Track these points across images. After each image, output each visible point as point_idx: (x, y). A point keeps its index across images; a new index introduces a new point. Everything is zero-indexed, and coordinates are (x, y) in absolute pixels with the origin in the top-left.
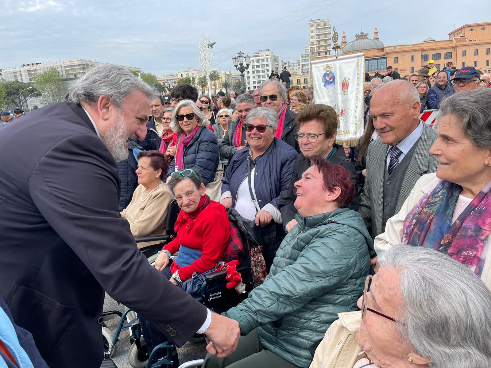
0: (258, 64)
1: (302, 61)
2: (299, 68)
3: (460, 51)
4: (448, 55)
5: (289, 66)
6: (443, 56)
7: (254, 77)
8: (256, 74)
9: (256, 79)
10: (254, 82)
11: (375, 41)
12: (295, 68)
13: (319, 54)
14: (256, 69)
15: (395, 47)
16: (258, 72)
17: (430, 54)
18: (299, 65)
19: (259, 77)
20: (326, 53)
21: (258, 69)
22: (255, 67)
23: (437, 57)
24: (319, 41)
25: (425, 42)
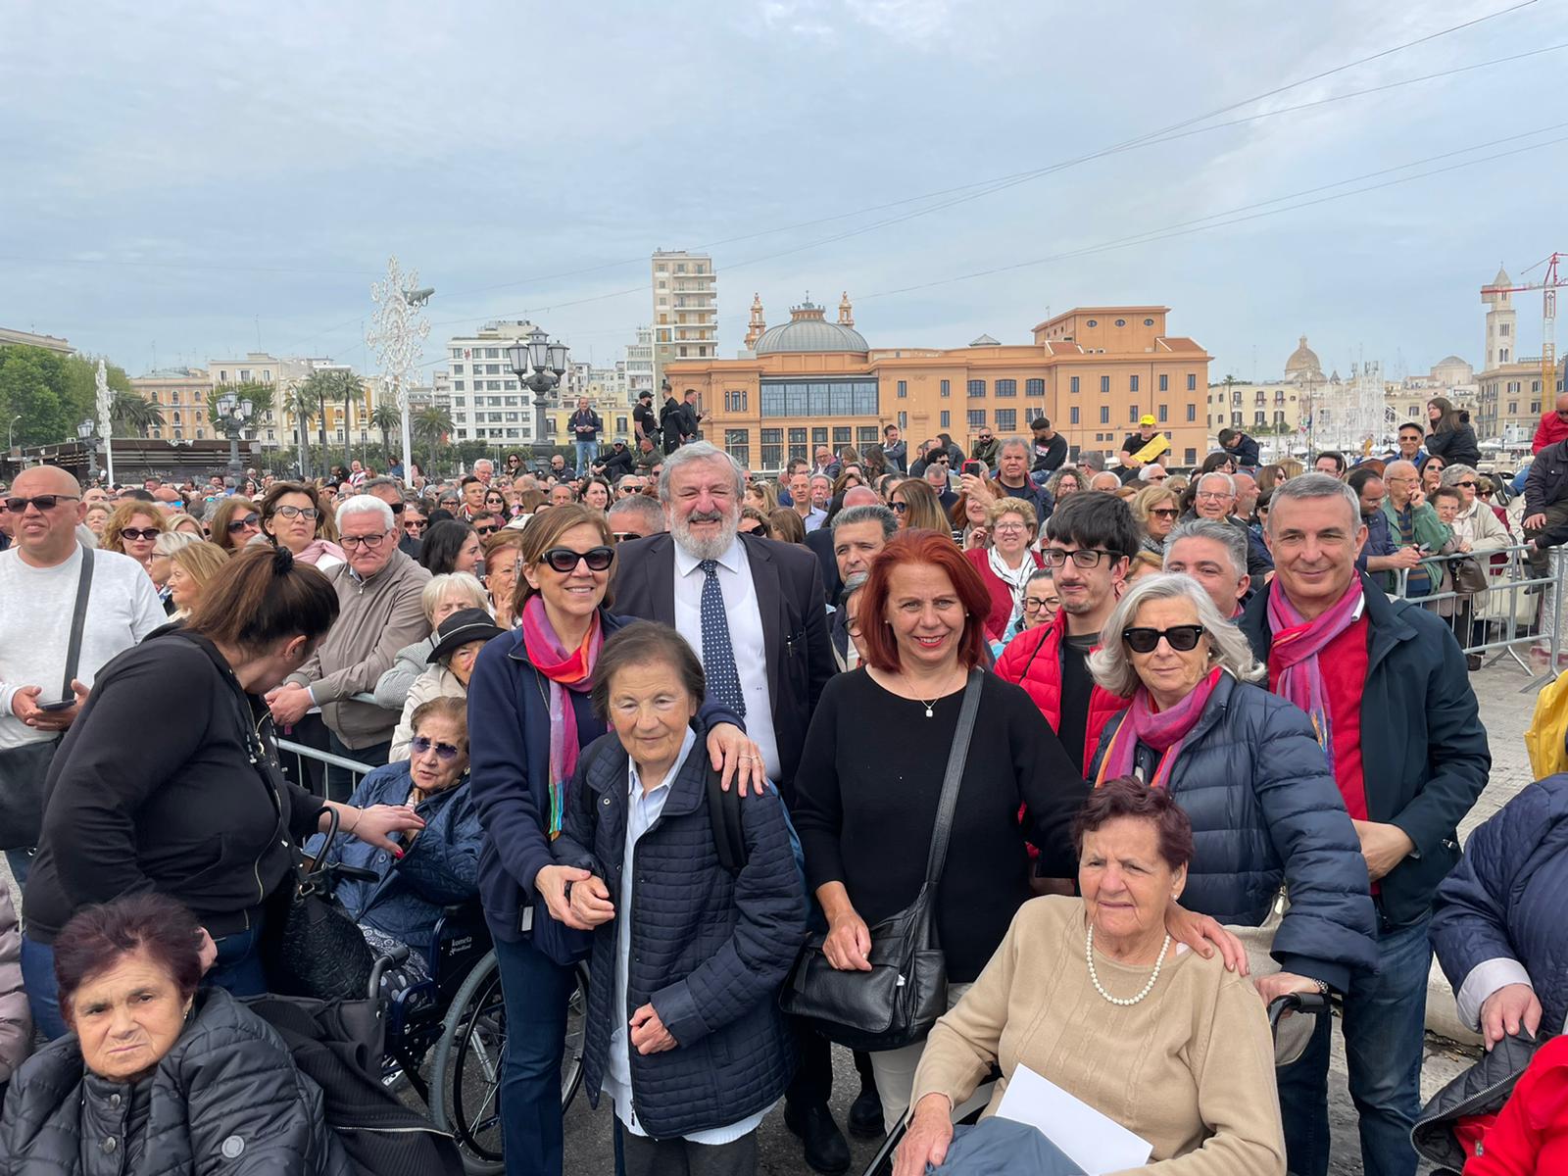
0: (492, 361)
1: (632, 365)
2: (621, 386)
3: (1063, 378)
4: (1036, 388)
5: (591, 377)
6: (1021, 388)
7: (479, 401)
8: (485, 392)
9: (487, 408)
10: (480, 417)
11: (845, 330)
12: (608, 383)
13: (684, 351)
14: (485, 377)
15: (898, 352)
16: (493, 385)
17: (990, 380)
18: (621, 377)
19: (496, 401)
20: (703, 351)
21: (493, 377)
22: (484, 369)
23: (1006, 388)
24: (682, 315)
25: (975, 346)
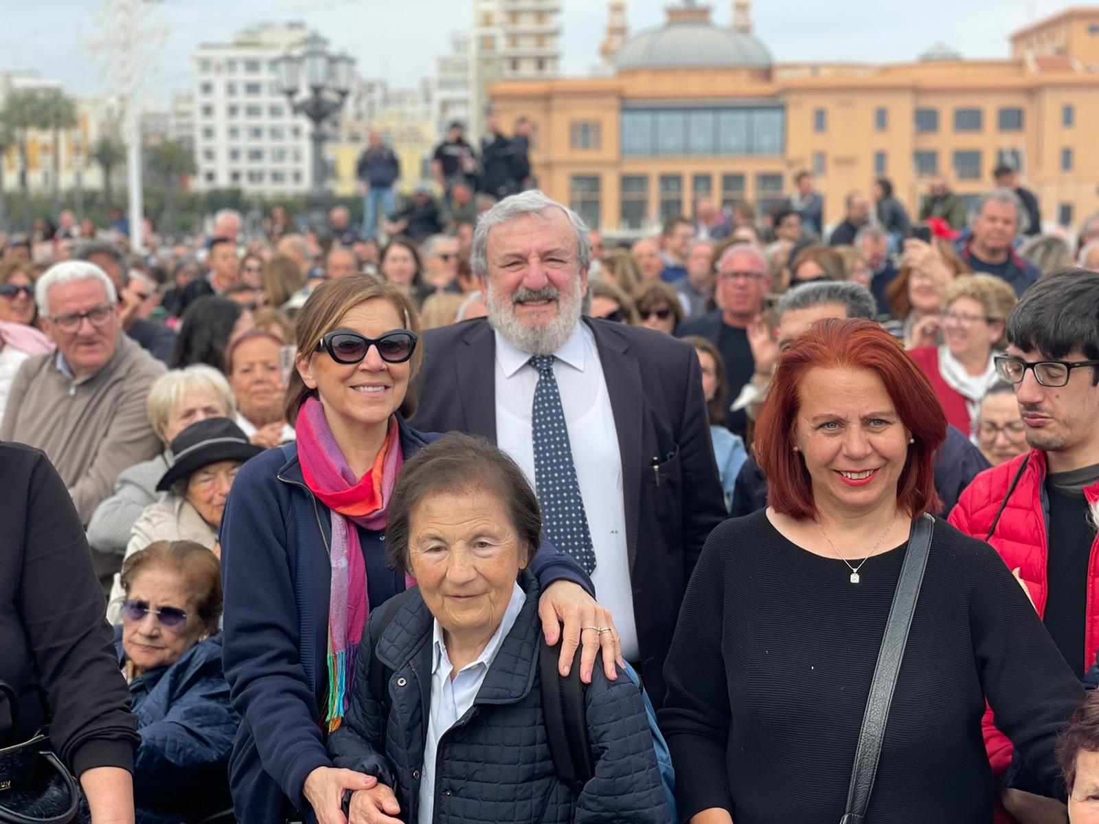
0: (253, 78)
1: (443, 84)
2: (428, 114)
3: (1051, 105)
4: (1012, 120)
6: (990, 120)
7: (233, 132)
8: (242, 120)
9: (245, 143)
10: (234, 154)
11: (740, 37)
12: (408, 109)
13: (514, 65)
14: (242, 99)
15: (815, 68)
16: (253, 111)
17: (946, 109)
18: (428, 99)
19: (257, 132)
20: (540, 65)
21: (253, 100)
22: (241, 89)
23: (969, 120)
24: (514, 15)
25: (926, 61)
